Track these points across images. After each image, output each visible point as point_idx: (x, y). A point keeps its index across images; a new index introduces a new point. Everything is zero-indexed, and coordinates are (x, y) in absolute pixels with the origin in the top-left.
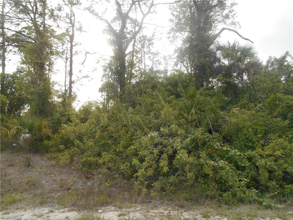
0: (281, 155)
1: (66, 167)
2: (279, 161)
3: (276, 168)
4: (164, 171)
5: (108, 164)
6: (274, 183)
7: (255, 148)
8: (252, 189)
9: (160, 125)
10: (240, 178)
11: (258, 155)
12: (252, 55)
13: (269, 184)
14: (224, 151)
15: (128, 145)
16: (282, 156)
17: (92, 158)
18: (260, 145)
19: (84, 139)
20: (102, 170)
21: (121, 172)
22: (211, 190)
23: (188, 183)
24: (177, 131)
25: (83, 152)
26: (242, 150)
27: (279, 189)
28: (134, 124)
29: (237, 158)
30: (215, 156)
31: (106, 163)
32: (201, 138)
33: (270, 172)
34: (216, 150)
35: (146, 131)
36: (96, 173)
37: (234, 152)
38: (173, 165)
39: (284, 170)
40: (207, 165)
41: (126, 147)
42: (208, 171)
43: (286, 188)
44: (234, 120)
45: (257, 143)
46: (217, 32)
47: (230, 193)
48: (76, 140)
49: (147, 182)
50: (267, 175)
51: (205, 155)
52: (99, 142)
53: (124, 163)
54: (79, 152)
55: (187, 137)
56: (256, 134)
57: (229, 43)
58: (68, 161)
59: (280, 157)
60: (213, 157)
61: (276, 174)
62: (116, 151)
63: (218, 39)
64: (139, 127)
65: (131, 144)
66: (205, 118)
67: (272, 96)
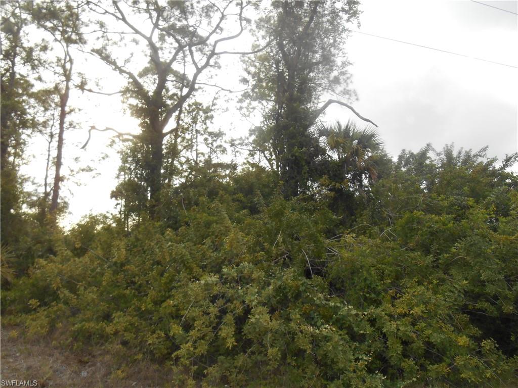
0: (421, 314)
1: (39, 341)
2: (419, 325)
3: (414, 336)
4: (228, 345)
5: (123, 334)
6: (411, 362)
7: (381, 303)
8: (377, 374)
9: (223, 262)
10: (357, 356)
11: (386, 314)
12: (375, 147)
13: (403, 364)
14: (331, 307)
15: (163, 299)
16: (422, 317)
17: (92, 324)
18: (388, 298)
19: (78, 286)
20: (111, 346)
21: (147, 349)
22: (309, 379)
23: (268, 367)
24: (252, 273)
25: (75, 312)
26: (360, 306)
27: (420, 372)
28: (175, 260)
29: (351, 320)
30: (316, 317)
31: (120, 333)
32: (292, 286)
33: (405, 343)
34: (318, 306)
35: (196, 272)
36: (99, 352)
37: (348, 310)
38: (243, 334)
39: (427, 340)
40: (302, 333)
41: (157, 303)
42: (304, 344)
43: (429, 371)
44: (346, 254)
45: (383, 294)
46: (320, 106)
47: (340, 382)
48: (62, 290)
49: (196, 367)
50: (399, 348)
51: (298, 316)
52: (109, 293)
53: (153, 332)
54: (68, 313)
55: (269, 284)
56: (382, 279)
57: (339, 125)
58: (44, 331)
59: (420, 318)
60: (313, 319)
61: (414, 346)
62: (140, 309)
63: (321, 117)
64: (184, 265)
65: (169, 297)
66: (300, 250)
67: (407, 215)
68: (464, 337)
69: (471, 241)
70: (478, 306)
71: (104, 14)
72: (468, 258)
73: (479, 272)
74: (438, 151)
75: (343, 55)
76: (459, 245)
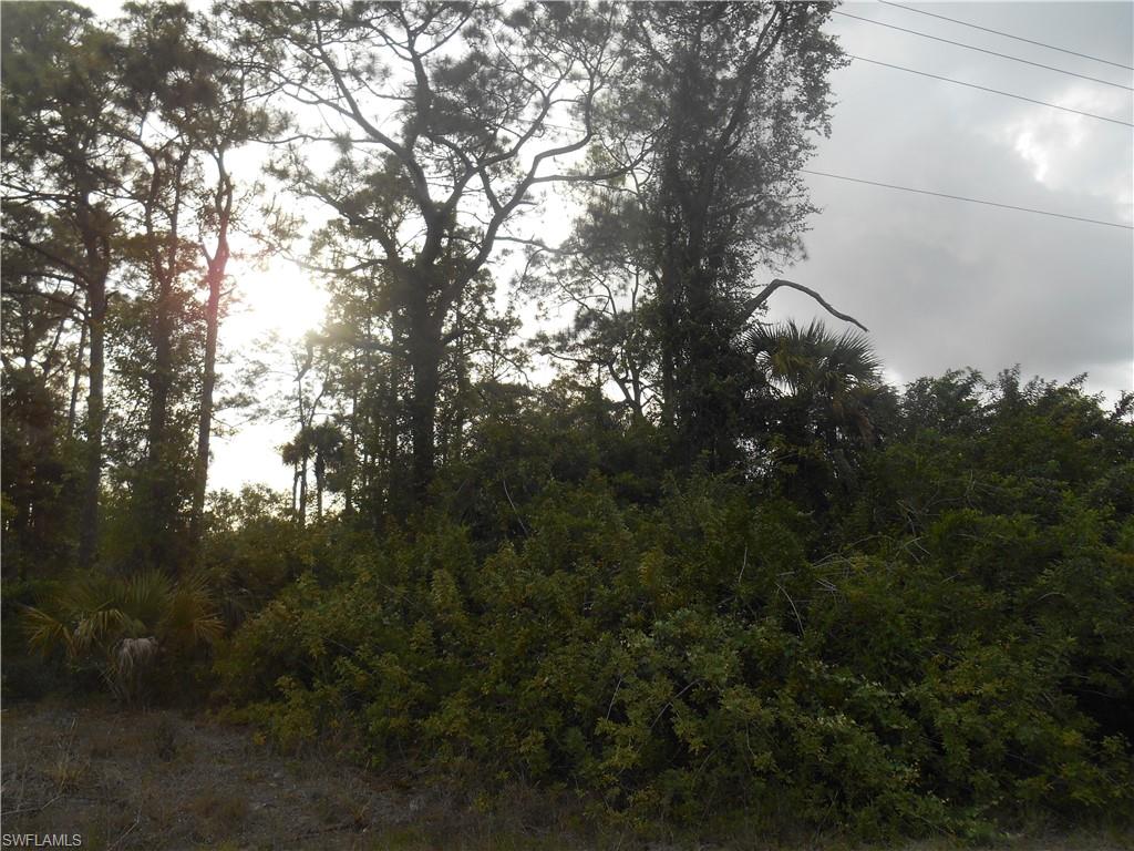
0: (996, 695)
2: (994, 713)
3: (987, 731)
4: (692, 749)
6: (986, 775)
7: (923, 677)
8: (930, 796)
11: (935, 696)
13: (972, 779)
14: (837, 685)
16: (996, 699)
17: (403, 721)
18: (935, 667)
22: (816, 805)
29: (875, 706)
30: (815, 702)
32: (767, 649)
33: (973, 744)
34: (813, 683)
39: (1009, 738)
40: (804, 728)
42: (810, 745)
43: (1017, 788)
45: (925, 661)
46: (756, 292)
50: (966, 752)
51: (790, 701)
56: (918, 634)
57: (793, 326)
59: (994, 701)
60: (808, 705)
61: (989, 748)
63: (757, 315)
67: (951, 516)
68: (1074, 732)
69: (1075, 567)
70: (1091, 679)
71: (316, 103)
72: (1068, 596)
73: (1090, 620)
74: (989, 381)
75: (800, 193)
76: (1052, 573)
